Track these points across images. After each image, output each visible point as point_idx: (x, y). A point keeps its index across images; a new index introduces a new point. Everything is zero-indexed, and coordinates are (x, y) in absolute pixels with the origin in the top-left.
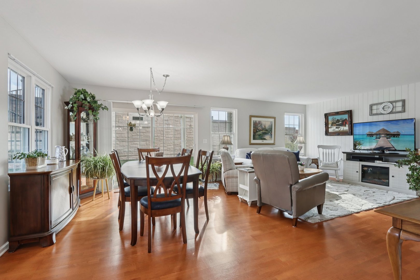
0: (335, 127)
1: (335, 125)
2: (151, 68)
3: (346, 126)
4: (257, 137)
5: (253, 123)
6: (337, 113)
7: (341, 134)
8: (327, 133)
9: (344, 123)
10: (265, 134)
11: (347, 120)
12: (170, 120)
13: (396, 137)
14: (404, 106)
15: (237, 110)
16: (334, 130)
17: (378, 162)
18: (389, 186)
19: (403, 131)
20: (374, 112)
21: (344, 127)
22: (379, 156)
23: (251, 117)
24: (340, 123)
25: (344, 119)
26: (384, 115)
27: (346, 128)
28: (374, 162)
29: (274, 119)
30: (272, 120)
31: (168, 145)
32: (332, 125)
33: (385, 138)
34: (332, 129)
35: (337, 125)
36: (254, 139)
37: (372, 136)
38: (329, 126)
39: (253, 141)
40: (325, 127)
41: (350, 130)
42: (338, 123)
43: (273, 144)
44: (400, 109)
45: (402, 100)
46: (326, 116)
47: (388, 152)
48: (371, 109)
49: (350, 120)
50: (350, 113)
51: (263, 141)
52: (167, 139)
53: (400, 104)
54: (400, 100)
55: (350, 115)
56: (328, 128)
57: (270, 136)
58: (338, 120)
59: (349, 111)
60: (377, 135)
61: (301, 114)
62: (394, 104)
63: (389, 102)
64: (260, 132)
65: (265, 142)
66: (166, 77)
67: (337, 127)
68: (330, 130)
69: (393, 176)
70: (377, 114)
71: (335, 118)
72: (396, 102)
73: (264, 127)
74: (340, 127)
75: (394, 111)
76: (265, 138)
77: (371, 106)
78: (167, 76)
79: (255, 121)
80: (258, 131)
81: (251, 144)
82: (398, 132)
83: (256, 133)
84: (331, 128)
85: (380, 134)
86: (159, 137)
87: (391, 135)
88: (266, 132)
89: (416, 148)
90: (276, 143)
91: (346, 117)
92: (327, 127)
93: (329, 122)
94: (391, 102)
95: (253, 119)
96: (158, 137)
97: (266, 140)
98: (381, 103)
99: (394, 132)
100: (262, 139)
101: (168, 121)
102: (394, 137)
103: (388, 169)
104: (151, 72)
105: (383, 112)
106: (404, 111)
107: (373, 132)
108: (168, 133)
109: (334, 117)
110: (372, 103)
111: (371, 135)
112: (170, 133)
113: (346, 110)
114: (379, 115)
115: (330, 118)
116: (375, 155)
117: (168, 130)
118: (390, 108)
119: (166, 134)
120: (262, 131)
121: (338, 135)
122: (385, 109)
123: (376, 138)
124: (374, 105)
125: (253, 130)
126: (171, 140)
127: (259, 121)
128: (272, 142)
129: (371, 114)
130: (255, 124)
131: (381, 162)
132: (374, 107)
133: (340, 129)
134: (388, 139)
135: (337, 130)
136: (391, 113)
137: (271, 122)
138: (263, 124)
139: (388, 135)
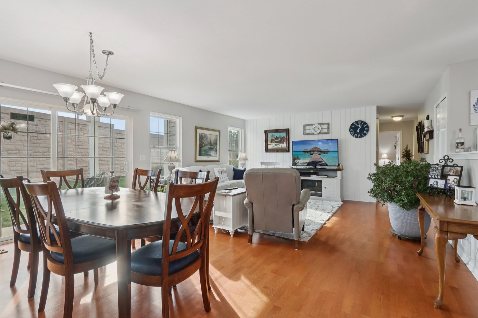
0: (274, 144)
1: (274, 142)
2: (91, 34)
3: (284, 144)
4: (203, 152)
5: (199, 136)
6: (277, 131)
7: (279, 151)
8: (267, 150)
9: (283, 141)
10: (211, 149)
11: (285, 137)
12: (42, 124)
13: (326, 153)
14: (328, 128)
15: (181, 118)
16: (273, 147)
17: (314, 176)
18: (322, 196)
19: (331, 149)
20: (307, 132)
21: (282, 145)
22: (314, 171)
23: (197, 128)
24: (279, 140)
25: (283, 136)
26: (315, 135)
27: (284, 145)
28: (310, 176)
29: (219, 133)
30: (217, 133)
31: (38, 163)
32: (271, 142)
33: (317, 154)
34: (272, 146)
35: (276, 142)
36: (200, 155)
37: (307, 153)
38: (269, 143)
39: (199, 158)
40: (265, 143)
41: (288, 148)
42: (277, 141)
43: (218, 161)
44: (325, 131)
45: (327, 123)
46: (266, 132)
47: (320, 167)
48: (305, 130)
49: (288, 138)
50: (287, 131)
51: (209, 158)
52: (35, 154)
53: (326, 126)
54: (326, 123)
55: (288, 133)
56: (268, 145)
57: (215, 152)
58: (277, 137)
59: (287, 129)
60: (311, 152)
61: (241, 129)
62: (322, 126)
63: (318, 124)
64: (206, 147)
65: (211, 158)
66: (108, 55)
67: (276, 144)
68: (270, 147)
69: (325, 188)
70: (309, 134)
71: (274, 136)
72: (323, 124)
73: (209, 141)
74: (279, 144)
75: (322, 132)
76: (210, 154)
77: (305, 126)
78: (110, 53)
79: (200, 134)
80: (203, 145)
81: (196, 161)
82: (327, 149)
83: (202, 148)
84: (270, 145)
85: (313, 151)
86: (19, 150)
87: (322, 151)
88: (211, 147)
89: (339, 163)
90: (221, 160)
91: (284, 134)
92: (267, 143)
93: (269, 139)
94: (320, 124)
95: (199, 131)
96: (17, 152)
97: (212, 156)
98: (313, 125)
99: (324, 150)
100: (208, 155)
101: (37, 126)
102: (324, 153)
103: (321, 181)
104: (91, 39)
105: (314, 132)
106: (328, 133)
107: (307, 150)
108: (38, 145)
109: (274, 134)
110: (305, 124)
111: (305, 152)
112: (41, 145)
113: (284, 128)
114: (311, 135)
115: (270, 135)
116: (310, 170)
117: (38, 140)
118: (319, 129)
119: (34, 147)
120: (207, 146)
121: (277, 152)
122: (315, 130)
123: (310, 154)
124: (307, 125)
125: (199, 144)
126: (45, 155)
127: (205, 134)
128: (217, 158)
129: (305, 134)
130: (202, 137)
131: (316, 176)
132: (307, 128)
133: (278, 146)
134: (320, 155)
135: (276, 147)
136: (320, 133)
137: (216, 136)
138: (208, 138)
139: (319, 152)
